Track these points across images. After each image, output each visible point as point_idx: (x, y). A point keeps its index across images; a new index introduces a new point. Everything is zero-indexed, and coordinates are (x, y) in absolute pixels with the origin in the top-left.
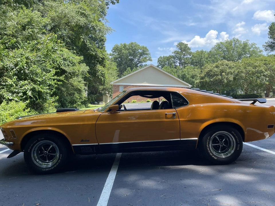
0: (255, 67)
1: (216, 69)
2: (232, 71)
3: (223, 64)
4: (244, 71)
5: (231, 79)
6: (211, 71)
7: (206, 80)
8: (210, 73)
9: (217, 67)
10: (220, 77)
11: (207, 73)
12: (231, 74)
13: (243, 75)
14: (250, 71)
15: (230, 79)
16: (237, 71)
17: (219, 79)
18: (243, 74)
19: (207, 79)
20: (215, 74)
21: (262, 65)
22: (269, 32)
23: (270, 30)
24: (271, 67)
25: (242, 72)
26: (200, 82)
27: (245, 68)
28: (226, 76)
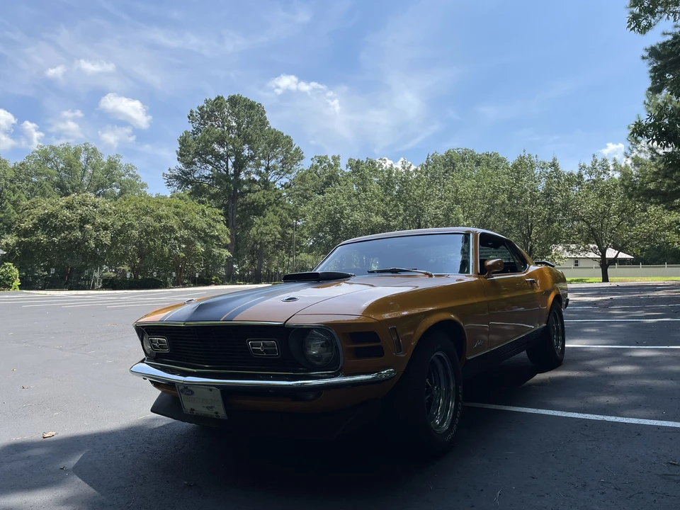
0: (159, 218)
1: (67, 212)
2: (109, 222)
3: (85, 201)
4: (136, 224)
5: (107, 240)
6: (53, 215)
7: (37, 240)
8: (51, 222)
9: (69, 207)
10: (79, 234)
11: (40, 220)
12: (106, 228)
13: (135, 233)
14: (148, 227)
15: (104, 239)
16: (120, 223)
17: (77, 238)
18: (133, 231)
19: (43, 238)
20: (65, 224)
21: (171, 215)
22: (180, 148)
23: (183, 145)
24: (189, 222)
25: (131, 226)
26: (19, 244)
27: (138, 218)
28: (95, 234)
